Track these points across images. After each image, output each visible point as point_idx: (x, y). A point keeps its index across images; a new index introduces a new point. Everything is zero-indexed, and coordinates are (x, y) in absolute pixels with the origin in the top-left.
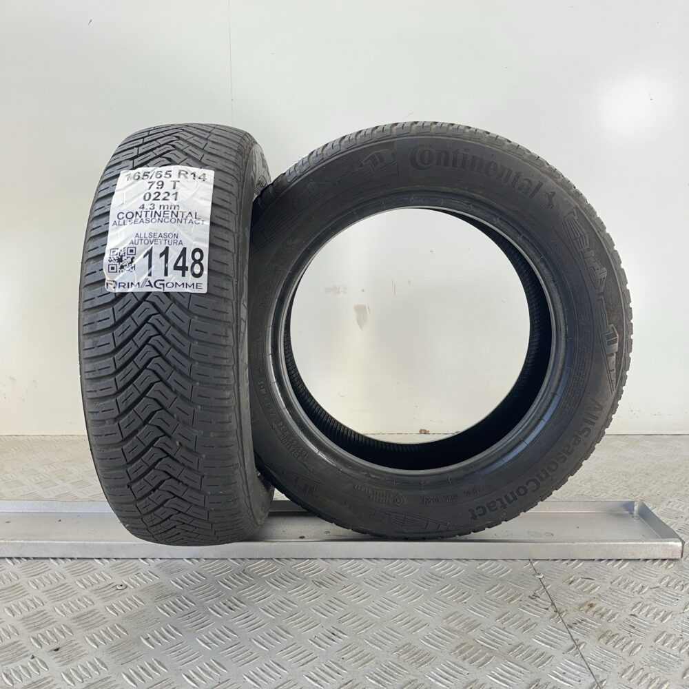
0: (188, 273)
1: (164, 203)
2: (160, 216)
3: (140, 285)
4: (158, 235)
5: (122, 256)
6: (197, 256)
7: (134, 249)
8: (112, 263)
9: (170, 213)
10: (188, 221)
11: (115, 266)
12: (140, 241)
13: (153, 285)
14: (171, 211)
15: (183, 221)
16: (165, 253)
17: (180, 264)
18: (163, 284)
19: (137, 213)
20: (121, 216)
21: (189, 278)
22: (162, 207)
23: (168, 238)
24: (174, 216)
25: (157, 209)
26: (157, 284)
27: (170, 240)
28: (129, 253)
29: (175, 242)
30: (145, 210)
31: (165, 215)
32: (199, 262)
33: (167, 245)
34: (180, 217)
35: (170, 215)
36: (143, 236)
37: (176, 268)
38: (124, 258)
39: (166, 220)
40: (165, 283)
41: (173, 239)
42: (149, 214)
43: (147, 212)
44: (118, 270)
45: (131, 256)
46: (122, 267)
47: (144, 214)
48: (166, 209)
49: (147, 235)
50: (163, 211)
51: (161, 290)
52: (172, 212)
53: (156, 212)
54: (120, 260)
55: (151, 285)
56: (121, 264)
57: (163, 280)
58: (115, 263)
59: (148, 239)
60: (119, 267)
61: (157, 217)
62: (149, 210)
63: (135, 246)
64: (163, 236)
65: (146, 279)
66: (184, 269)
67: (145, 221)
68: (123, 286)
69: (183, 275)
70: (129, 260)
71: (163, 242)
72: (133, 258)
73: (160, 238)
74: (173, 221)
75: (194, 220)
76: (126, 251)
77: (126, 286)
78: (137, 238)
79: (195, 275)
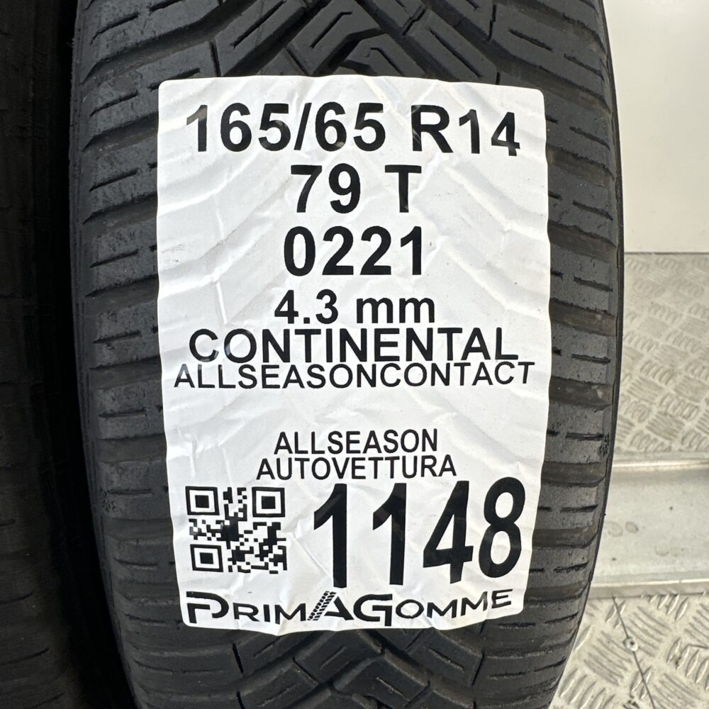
0: (472, 567)
1: (374, 287)
2: (362, 355)
3: (308, 612)
4: (363, 438)
5: (235, 520)
6: (504, 505)
7: (277, 495)
8: (202, 540)
9: (401, 339)
10: (470, 373)
11: (214, 552)
12: (296, 465)
13: (351, 611)
14: (403, 328)
15: (455, 372)
16: (394, 508)
17: (446, 542)
18: (388, 610)
19: (267, 336)
20: (203, 343)
21: (474, 582)
22: (367, 309)
23: (400, 452)
24: (417, 356)
25: (347, 319)
26: (367, 608)
27: (410, 457)
28: (260, 510)
29: (426, 466)
30: (299, 323)
31: (385, 351)
32: (508, 525)
33: (399, 478)
34: (439, 357)
35: (400, 351)
36: (305, 445)
37: (432, 557)
38: (242, 527)
39: (391, 375)
40: (393, 604)
41: (419, 453)
42: (319, 343)
43: (308, 334)
44: (226, 564)
45: (270, 521)
46: (238, 556)
47: (297, 343)
48: (382, 323)
49: (322, 443)
50: (371, 329)
51: (380, 625)
52: (411, 335)
53: (345, 335)
54: (230, 533)
55: (343, 613)
56: (234, 545)
57: (389, 597)
58: (214, 542)
59: (328, 456)
60: (227, 554)
61: (352, 360)
62: (315, 324)
63: (277, 483)
64: (382, 443)
65: (328, 597)
66: (457, 557)
67: (305, 378)
68: (251, 616)
69: (456, 576)
70: (262, 533)
71: (384, 466)
72: (277, 526)
73: (373, 452)
74: (415, 375)
75: (491, 365)
76: (249, 502)
77: (260, 616)
78: (283, 454)
79: (492, 570)
